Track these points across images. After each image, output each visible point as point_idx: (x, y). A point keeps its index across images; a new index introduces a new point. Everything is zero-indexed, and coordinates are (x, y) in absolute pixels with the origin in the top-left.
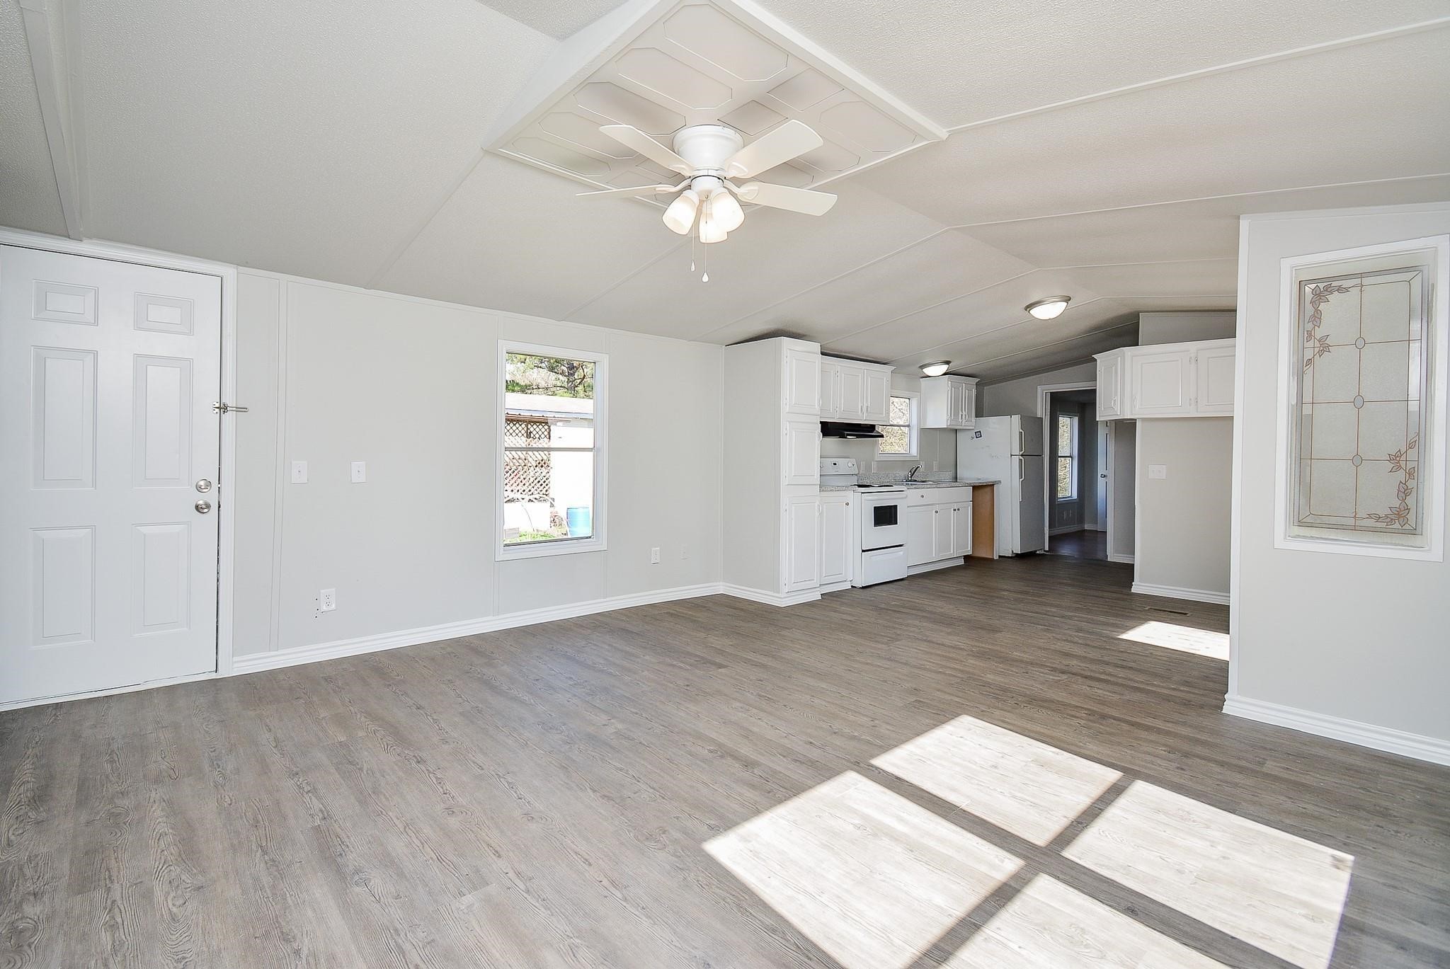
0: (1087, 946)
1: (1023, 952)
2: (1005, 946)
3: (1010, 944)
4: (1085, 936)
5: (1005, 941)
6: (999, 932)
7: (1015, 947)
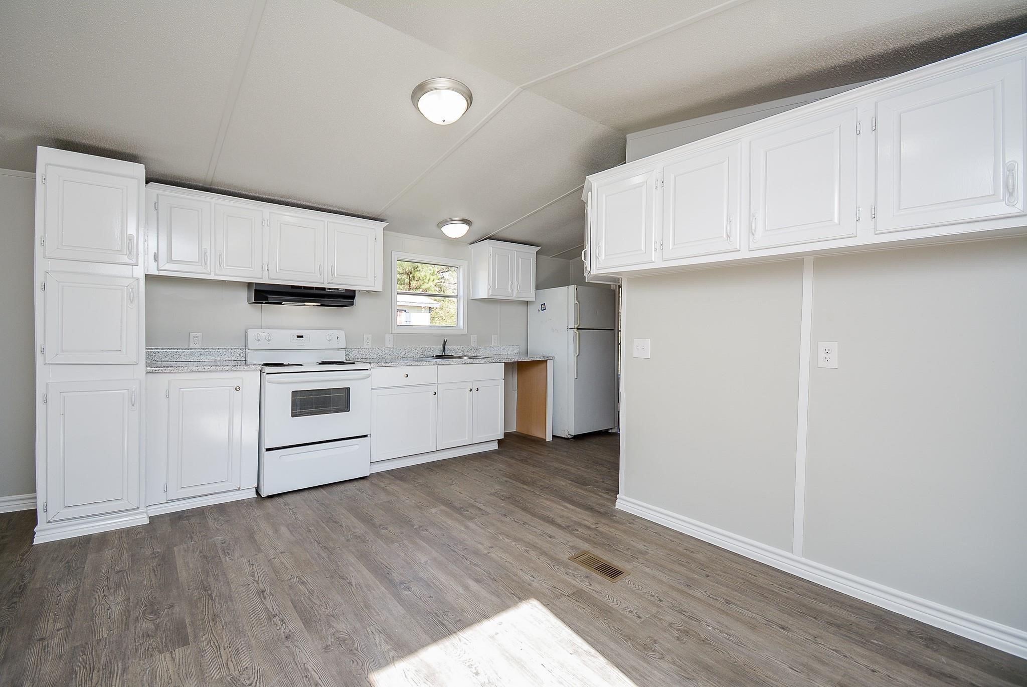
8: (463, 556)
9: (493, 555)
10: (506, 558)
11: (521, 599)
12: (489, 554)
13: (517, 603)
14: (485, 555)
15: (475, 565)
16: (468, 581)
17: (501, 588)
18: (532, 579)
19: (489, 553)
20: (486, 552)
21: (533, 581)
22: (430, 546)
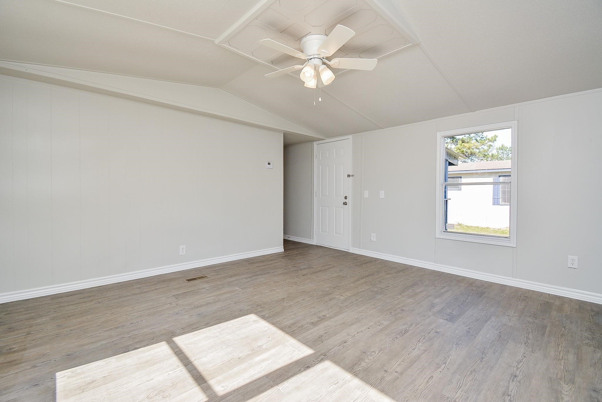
0: (156, 395)
1: (166, 374)
2: (172, 370)
3: (172, 372)
4: (161, 397)
5: (174, 371)
6: (181, 370)
7: (170, 373)
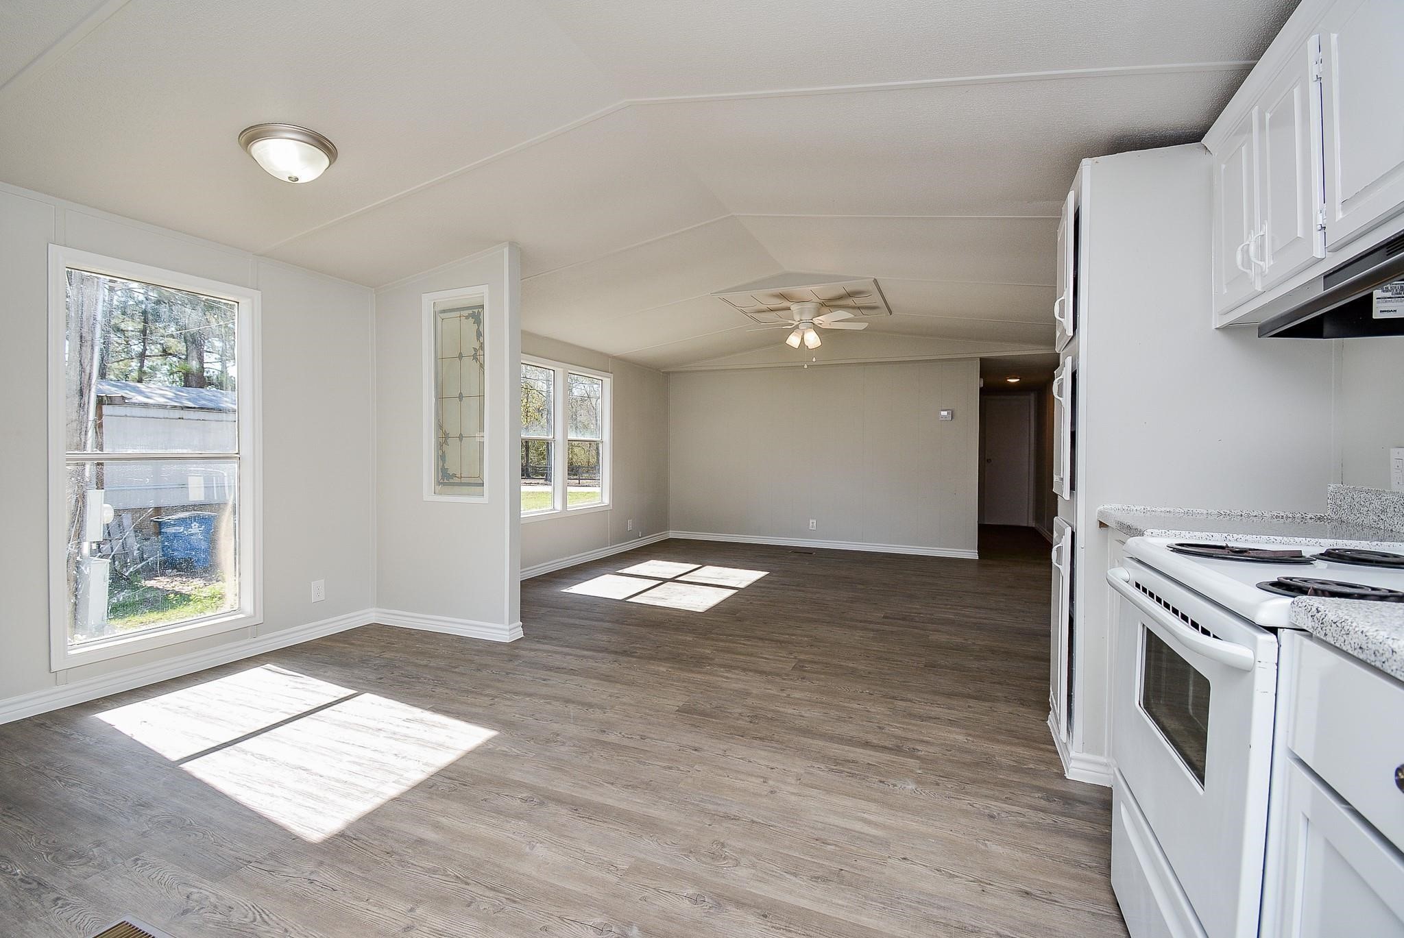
8: (467, 884)
9: (402, 906)
10: (369, 907)
11: (342, 835)
12: (409, 906)
13: (347, 828)
14: (419, 902)
15: (435, 871)
16: (436, 836)
17: (376, 842)
18: (312, 877)
19: (412, 910)
20: (420, 911)
21: (312, 872)
22: (552, 885)
